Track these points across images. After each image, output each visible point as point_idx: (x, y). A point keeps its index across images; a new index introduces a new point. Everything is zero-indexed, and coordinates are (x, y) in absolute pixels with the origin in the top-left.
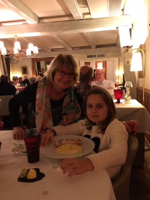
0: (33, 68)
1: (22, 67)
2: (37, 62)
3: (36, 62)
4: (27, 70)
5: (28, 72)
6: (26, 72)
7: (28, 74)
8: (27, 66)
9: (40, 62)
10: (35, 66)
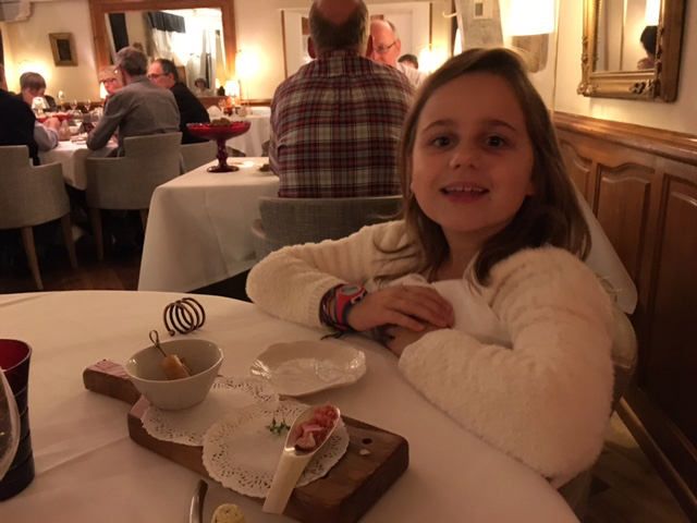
0: (98, 39)
1: (51, 35)
2: (110, 16)
3: (106, 16)
4: (75, 48)
5: (76, 54)
6: (70, 59)
7: (80, 66)
8: (70, 34)
9: (123, 16)
10: (106, 31)
